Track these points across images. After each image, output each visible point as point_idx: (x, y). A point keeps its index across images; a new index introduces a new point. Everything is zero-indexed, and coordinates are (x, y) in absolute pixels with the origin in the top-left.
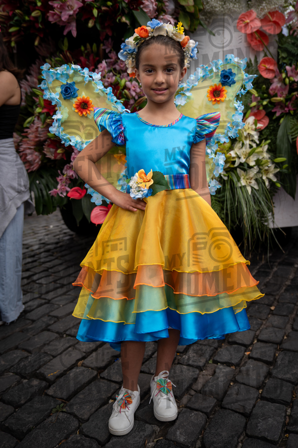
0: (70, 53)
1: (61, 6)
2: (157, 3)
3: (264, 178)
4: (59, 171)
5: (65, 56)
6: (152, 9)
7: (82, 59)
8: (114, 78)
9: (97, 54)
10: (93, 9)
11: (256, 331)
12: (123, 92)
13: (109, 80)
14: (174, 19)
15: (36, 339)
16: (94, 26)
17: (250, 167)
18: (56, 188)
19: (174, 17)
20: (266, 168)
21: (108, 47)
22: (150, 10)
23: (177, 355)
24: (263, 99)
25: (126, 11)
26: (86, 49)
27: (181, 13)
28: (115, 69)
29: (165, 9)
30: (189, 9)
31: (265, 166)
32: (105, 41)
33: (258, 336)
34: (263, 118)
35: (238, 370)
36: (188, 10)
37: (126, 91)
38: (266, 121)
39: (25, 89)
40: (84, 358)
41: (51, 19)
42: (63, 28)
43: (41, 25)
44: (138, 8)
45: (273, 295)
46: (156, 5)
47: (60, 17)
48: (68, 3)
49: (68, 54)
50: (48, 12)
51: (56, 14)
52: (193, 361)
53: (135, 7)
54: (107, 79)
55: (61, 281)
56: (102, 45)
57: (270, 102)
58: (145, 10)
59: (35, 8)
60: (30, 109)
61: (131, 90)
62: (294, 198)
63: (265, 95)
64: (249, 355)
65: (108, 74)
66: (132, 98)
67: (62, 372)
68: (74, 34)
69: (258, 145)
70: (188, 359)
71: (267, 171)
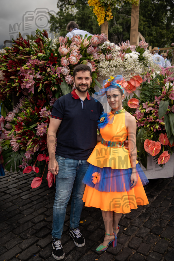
1: (26, 82)
6: (69, 81)
7: (39, 101)
10: (40, 84)
15: (5, 237)
16: (41, 90)
21: (51, 96)
40: (20, 253)
41: (22, 87)
42: (28, 90)
47: (26, 86)
48: (29, 81)
50: (21, 84)
51: (24, 85)
58: (67, 82)
59: (15, 82)
62: (146, 168)
68: (33, 92)
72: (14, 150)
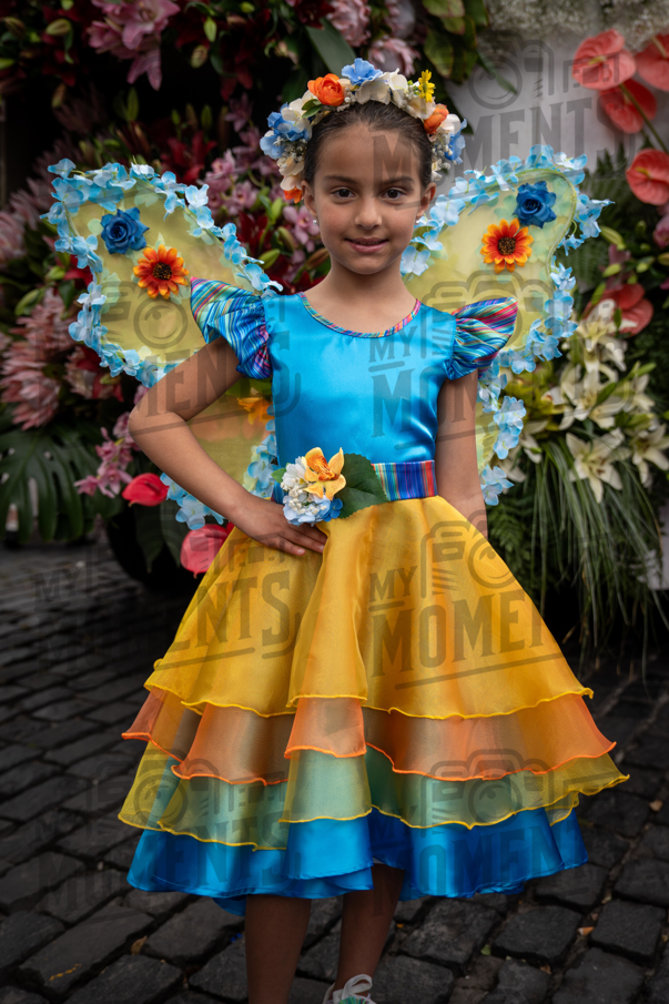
0: (142, 128)
1: (123, 10)
2: (369, 8)
3: (637, 460)
4: (104, 431)
5: (130, 136)
6: (355, 23)
7: (174, 144)
8: (254, 195)
9: (213, 132)
10: (206, 19)
11: (610, 870)
12: (277, 234)
13: (242, 201)
14: (414, 48)
15: (24, 875)
16: (207, 64)
17: (600, 432)
18: (95, 474)
19: (413, 43)
20: (644, 434)
21: (241, 117)
22: (351, 26)
23: (396, 929)
24: (638, 256)
25: (290, 28)
26: (184, 118)
27: (431, 33)
28: (256, 173)
29: (390, 25)
30: (452, 24)
31: (641, 430)
32: (232, 102)
33: (615, 882)
34: (637, 305)
35: (558, 977)
36: (448, 27)
37: (283, 230)
38: (646, 313)
39: (25, 214)
40: (149, 930)
41: (96, 43)
42: (127, 65)
43: (72, 56)
44: (322, 21)
45: (656, 770)
46: (366, 14)
47: (119, 37)
48: (142, 5)
49: (138, 131)
50: (90, 25)
51: (108, 30)
52: (438, 949)
53: (312, 17)
54: (235, 199)
55: (99, 715)
56: (224, 110)
57: (656, 265)
58: (339, 26)
59: (56, 12)
60: (34, 268)
61: (297, 228)
63: (644, 247)
64: (589, 935)
65: (239, 185)
66: (298, 249)
67: (88, 968)
68: (156, 82)
69: (622, 376)
70: (426, 940)
71: (645, 444)
72: (22, 423)
